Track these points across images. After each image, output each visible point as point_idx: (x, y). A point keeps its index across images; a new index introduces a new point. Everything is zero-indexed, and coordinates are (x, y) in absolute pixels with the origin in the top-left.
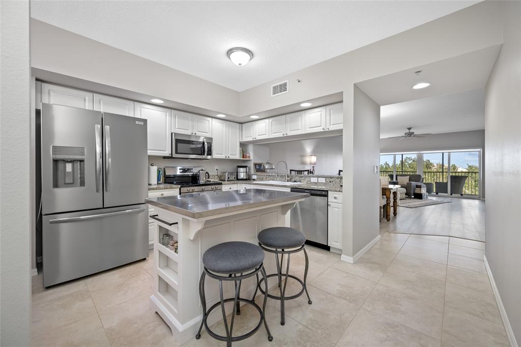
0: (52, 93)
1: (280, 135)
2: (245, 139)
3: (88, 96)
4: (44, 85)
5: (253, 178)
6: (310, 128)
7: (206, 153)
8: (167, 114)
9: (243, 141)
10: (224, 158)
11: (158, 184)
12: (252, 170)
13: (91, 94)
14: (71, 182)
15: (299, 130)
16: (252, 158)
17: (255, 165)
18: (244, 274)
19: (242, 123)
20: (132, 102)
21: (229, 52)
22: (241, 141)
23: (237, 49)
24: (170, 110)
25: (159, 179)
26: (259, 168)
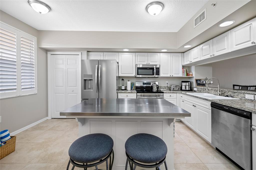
0: (92, 55)
1: (208, 57)
2: (186, 63)
3: (102, 53)
4: (90, 53)
5: (195, 90)
6: (236, 45)
7: (155, 74)
8: (133, 55)
9: (185, 64)
10: (169, 76)
11: (131, 90)
12: (194, 84)
13: (103, 53)
14: (90, 88)
15: (225, 49)
16: (194, 76)
17: (197, 80)
18: (88, 164)
19: (184, 53)
20: (118, 53)
21: (147, 8)
22: (183, 64)
23: (151, 4)
24: (135, 53)
25: (132, 88)
26: (200, 83)
